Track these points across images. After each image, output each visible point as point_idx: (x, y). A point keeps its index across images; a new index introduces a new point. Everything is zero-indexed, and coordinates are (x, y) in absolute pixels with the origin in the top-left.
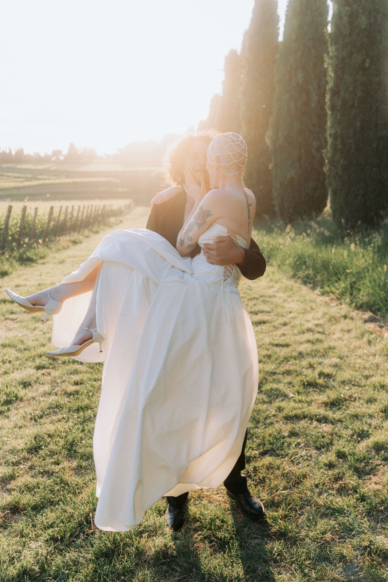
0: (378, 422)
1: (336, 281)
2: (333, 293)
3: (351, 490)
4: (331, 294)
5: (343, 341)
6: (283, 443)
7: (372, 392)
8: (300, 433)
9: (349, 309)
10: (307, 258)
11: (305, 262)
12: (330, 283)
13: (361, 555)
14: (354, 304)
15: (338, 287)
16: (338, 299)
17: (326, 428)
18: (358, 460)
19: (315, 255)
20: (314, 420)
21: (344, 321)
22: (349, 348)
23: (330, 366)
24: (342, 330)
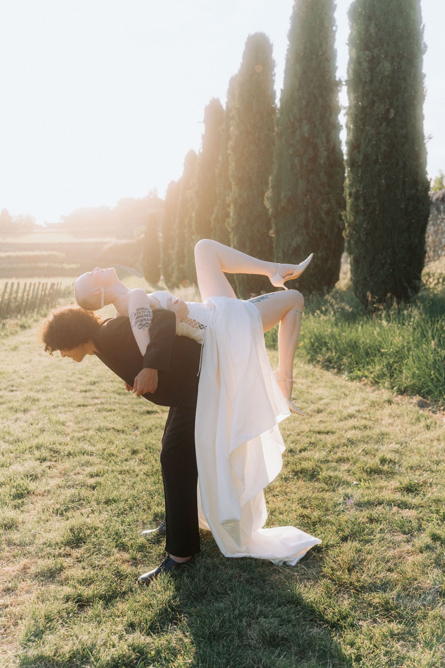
1: (369, 364)
5: (396, 426)
8: (381, 519)
10: (327, 338)
11: (325, 343)
12: (360, 366)
16: (374, 384)
17: (410, 513)
19: (337, 334)
20: (393, 506)
22: (406, 434)
23: (390, 451)
24: (390, 415)
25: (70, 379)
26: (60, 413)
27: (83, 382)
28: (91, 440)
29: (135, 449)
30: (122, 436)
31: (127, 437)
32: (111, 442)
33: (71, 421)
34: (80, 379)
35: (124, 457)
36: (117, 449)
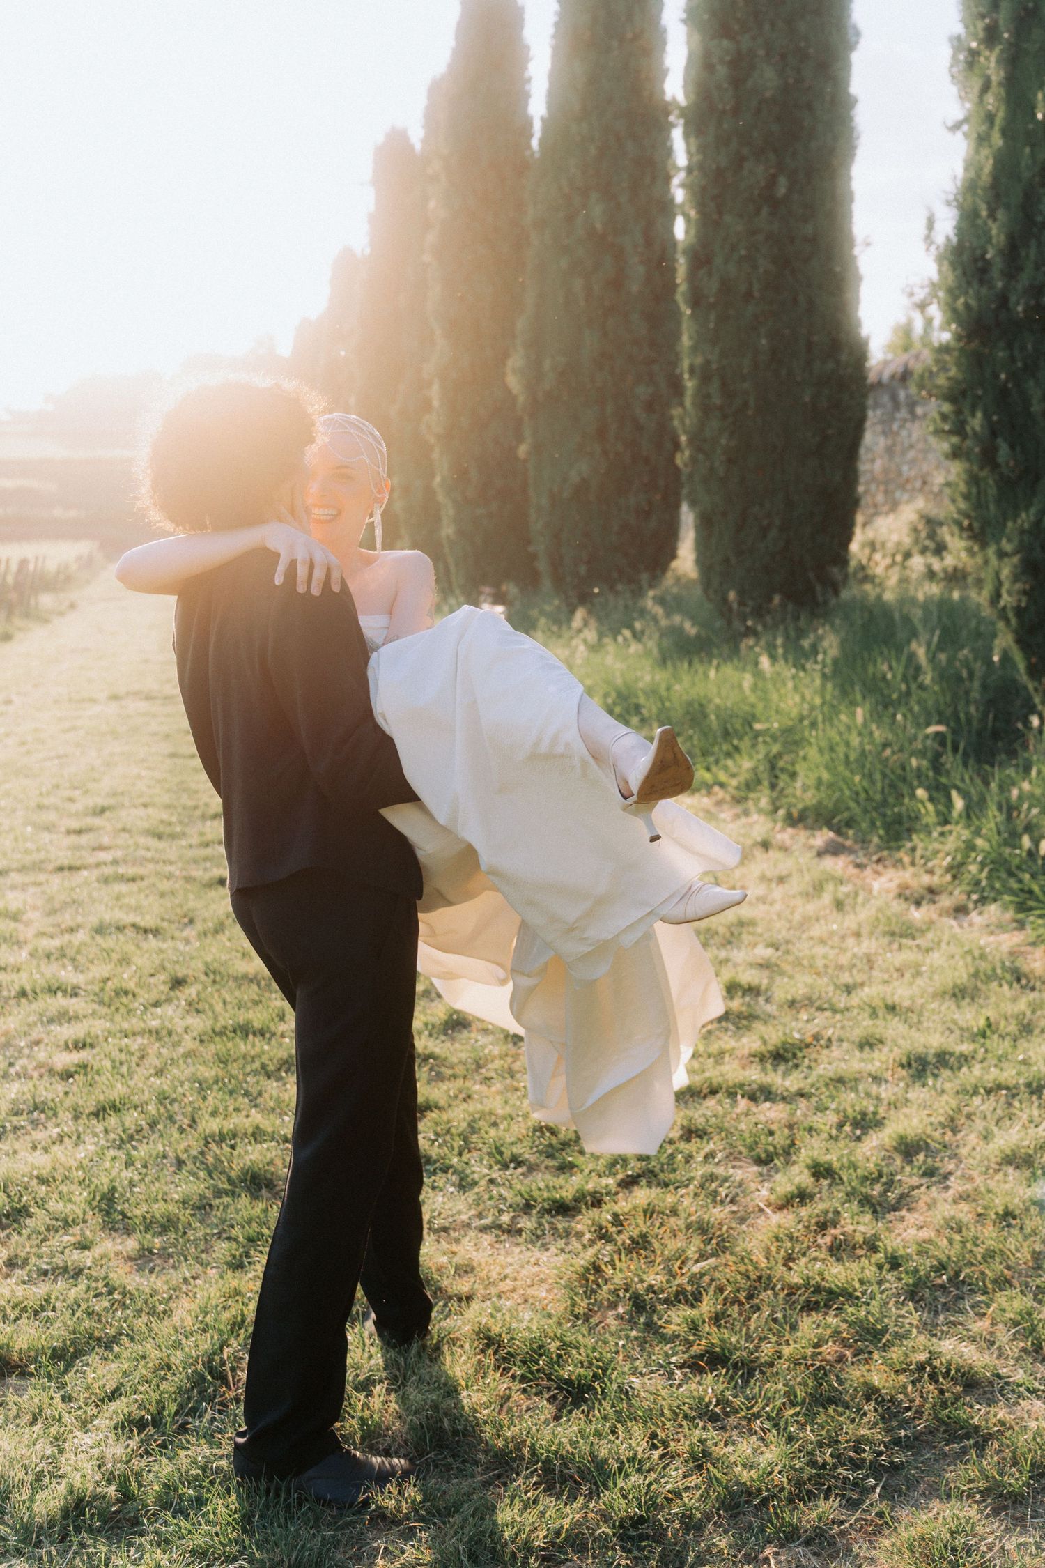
0: (896, 1089)
1: (728, 755)
2: (722, 785)
3: (861, 1247)
4: (716, 789)
5: (771, 904)
6: (672, 1156)
7: (867, 1023)
8: (710, 1130)
9: (770, 825)
10: (640, 694)
11: (637, 707)
12: (711, 759)
13: (913, 1382)
14: (781, 812)
15: (735, 770)
16: (737, 800)
17: (771, 1113)
18: (866, 1178)
19: (663, 686)
20: (739, 1097)
21: (765, 856)
22: (790, 922)
23: (751, 965)
24: (763, 878)
25: (46, 801)
26: (13, 887)
27: (78, 807)
28: (79, 957)
29: (180, 975)
30: (153, 943)
31: (164, 946)
32: (125, 961)
33: (35, 908)
34: (71, 800)
35: (154, 996)
36: (135, 979)
